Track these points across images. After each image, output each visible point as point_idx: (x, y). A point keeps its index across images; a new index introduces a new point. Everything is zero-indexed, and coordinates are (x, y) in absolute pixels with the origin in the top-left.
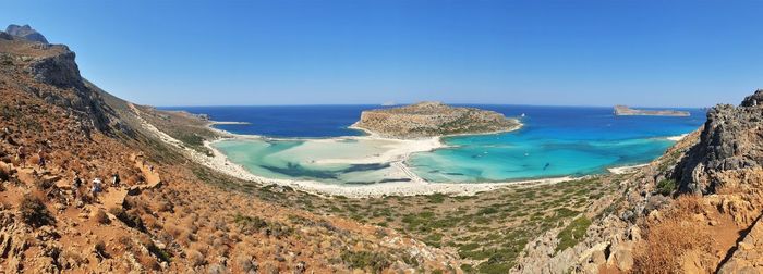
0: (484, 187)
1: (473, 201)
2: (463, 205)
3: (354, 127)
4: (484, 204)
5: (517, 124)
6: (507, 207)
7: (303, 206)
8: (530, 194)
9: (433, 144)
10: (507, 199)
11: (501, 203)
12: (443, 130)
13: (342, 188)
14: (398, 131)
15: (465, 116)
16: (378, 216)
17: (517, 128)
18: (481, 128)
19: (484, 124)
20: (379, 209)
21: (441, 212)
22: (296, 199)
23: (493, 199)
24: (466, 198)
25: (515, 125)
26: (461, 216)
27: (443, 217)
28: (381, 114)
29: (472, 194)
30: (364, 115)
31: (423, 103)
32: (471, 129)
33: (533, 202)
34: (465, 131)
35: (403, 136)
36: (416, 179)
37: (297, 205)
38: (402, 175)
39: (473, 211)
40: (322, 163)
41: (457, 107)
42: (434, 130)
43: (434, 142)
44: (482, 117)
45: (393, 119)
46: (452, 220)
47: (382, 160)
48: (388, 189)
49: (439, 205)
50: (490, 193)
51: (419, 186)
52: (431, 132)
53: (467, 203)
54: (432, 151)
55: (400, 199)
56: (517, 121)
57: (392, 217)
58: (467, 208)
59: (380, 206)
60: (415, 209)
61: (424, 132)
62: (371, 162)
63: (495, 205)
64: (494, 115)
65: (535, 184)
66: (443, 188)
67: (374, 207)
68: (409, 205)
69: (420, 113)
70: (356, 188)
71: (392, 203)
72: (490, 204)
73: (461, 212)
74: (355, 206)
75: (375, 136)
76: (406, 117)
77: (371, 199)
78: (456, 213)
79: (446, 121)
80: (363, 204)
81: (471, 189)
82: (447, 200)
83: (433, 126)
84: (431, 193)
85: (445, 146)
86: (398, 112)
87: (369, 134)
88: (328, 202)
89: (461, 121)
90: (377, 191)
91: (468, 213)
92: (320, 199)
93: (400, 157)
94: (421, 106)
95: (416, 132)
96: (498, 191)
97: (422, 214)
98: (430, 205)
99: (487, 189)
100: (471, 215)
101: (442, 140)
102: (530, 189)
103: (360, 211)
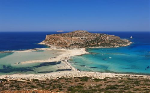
0: (109, 75)
1: (104, 82)
2: (98, 83)
3: (42, 43)
4: (110, 84)
5: (128, 43)
6: (123, 87)
7: (14, 88)
8: (137, 82)
9: (82, 52)
10: (123, 83)
11: (119, 84)
12: (87, 45)
13: (36, 75)
14: (65, 45)
15: (99, 38)
16: (55, 88)
17: (128, 44)
18: (107, 44)
19: (108, 42)
20: (55, 85)
21: (87, 86)
22: (9, 85)
23: (115, 82)
24: (100, 80)
25: (126, 43)
26: (97, 89)
27: (88, 88)
28: (56, 36)
29: (103, 78)
30: (48, 37)
31: (77, 31)
32: (101, 45)
33: (139, 87)
34: (98, 46)
35: (67, 47)
36: (74, 69)
37: (10, 88)
38: (67, 67)
39: (104, 87)
40: (24, 63)
41: (94, 33)
42: (82, 45)
43: (83, 51)
44: (107, 38)
45: (62, 39)
46: (93, 90)
47: (57, 60)
48: (60, 74)
49: (86, 82)
50: (113, 78)
51: (75, 73)
52: (81, 46)
53: (100, 82)
54: (82, 55)
55: (66, 79)
56: (128, 41)
57: (62, 88)
58: (101, 85)
59: (56, 83)
60: (74, 84)
61: (78, 46)
62: (51, 62)
63: (116, 85)
64: (114, 37)
65: (140, 77)
66: (87, 74)
67: (53, 83)
68: (71, 82)
69: (76, 36)
70: (43, 75)
71: (62, 81)
72: (113, 84)
73: (97, 87)
74: (43, 84)
75: (53, 48)
76: (69, 38)
77: (51, 80)
78: (94, 87)
79: (89, 40)
80: (47, 83)
81: (102, 76)
82: (89, 80)
83: (82, 43)
84: (81, 76)
85: (88, 53)
86: (65, 36)
87: (50, 47)
88: (29, 83)
89: (97, 40)
90: (54, 75)
91: (101, 88)
92: (24, 82)
93: (66, 58)
94: (76, 33)
95: (74, 46)
96: (117, 78)
97: (77, 87)
98: (81, 82)
99: (111, 77)
100: (103, 89)
101: (86, 50)
102: (136, 79)
103: (46, 86)
